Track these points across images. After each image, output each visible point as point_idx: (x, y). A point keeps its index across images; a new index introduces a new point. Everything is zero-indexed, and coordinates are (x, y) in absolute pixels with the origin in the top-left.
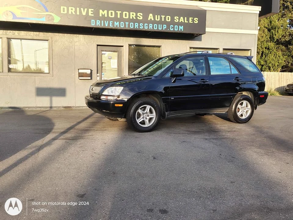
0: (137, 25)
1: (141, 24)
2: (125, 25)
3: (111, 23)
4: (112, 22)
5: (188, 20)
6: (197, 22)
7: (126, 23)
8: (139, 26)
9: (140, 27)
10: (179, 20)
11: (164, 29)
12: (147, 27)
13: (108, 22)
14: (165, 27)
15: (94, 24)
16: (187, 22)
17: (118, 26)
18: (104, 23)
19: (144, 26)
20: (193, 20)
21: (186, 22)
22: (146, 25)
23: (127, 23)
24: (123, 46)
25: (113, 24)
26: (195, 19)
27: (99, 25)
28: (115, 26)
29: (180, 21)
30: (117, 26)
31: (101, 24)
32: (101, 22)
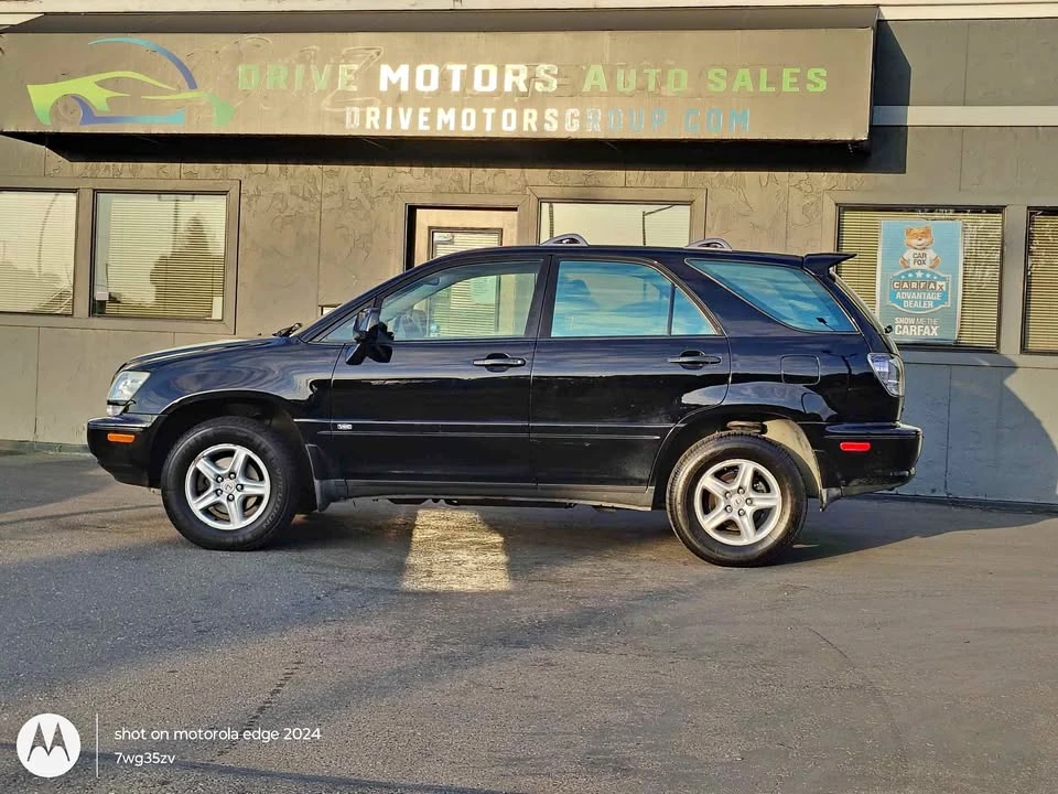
0: (530, 115)
1: (548, 112)
2: (481, 118)
3: (425, 114)
4: (428, 110)
5: (775, 80)
6: (823, 86)
7: (485, 110)
8: (541, 121)
9: (547, 127)
10: (730, 84)
11: (655, 129)
12: (576, 121)
13: (410, 110)
15: (357, 123)
16: (773, 89)
17: (452, 127)
18: (395, 115)
19: (561, 119)
20: (802, 80)
21: (763, 87)
22: (572, 115)
23: (489, 112)
24: (516, 209)
25: (432, 118)
26: (811, 74)
27: (377, 126)
28: (439, 127)
29: (735, 89)
30: (446, 126)
31: (382, 121)
32: (383, 113)
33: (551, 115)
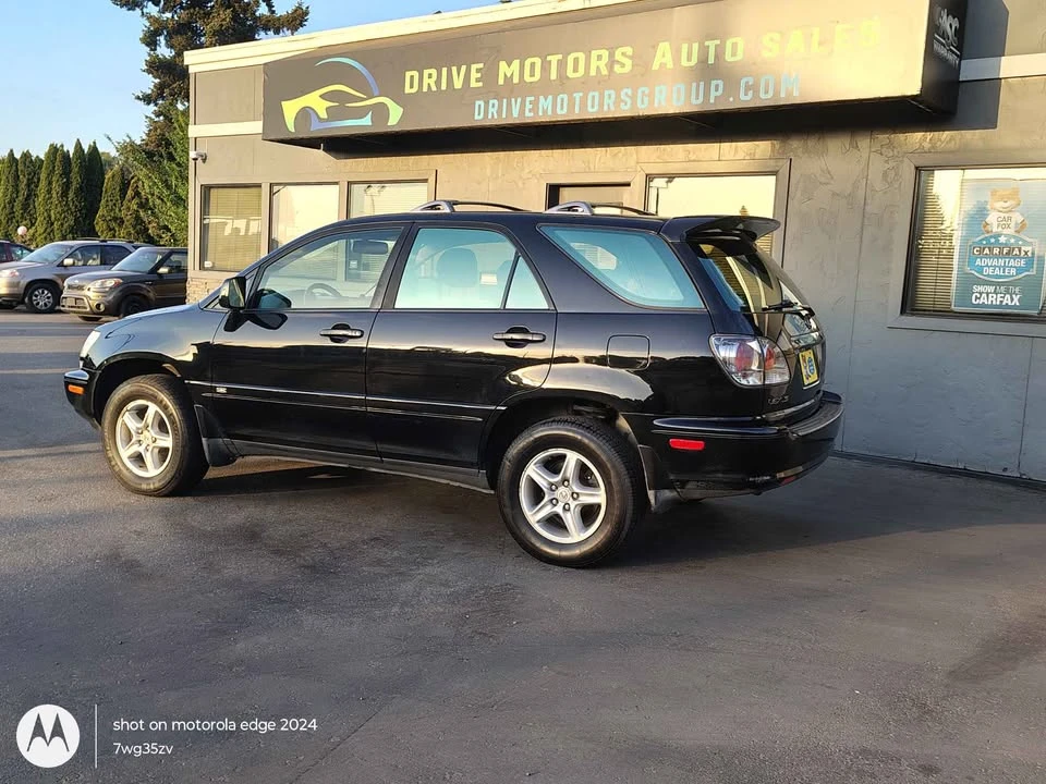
0: (610, 96)
1: (624, 91)
2: (571, 102)
3: (530, 102)
4: (532, 98)
7: (575, 94)
8: (618, 101)
9: (622, 106)
10: (783, 48)
11: (712, 101)
12: (646, 99)
13: (519, 100)
14: (717, 90)
15: (481, 116)
17: (550, 112)
18: (509, 105)
19: (633, 98)
22: (643, 92)
23: (578, 96)
24: (628, 185)
25: (534, 109)
27: (496, 116)
28: (540, 113)
30: (545, 111)
31: (499, 112)
32: (500, 106)
33: (626, 94)
